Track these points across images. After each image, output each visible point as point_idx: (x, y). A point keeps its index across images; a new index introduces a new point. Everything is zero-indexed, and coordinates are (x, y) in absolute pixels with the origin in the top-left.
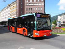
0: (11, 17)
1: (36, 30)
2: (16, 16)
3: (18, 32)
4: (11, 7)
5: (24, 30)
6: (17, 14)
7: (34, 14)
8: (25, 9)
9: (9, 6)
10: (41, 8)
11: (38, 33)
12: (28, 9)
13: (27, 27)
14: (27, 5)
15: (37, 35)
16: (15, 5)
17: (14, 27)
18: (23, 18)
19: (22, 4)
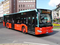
0: (4, 13)
1: (38, 27)
2: (9, 12)
3: (15, 29)
4: (4, 4)
5: (23, 26)
6: (10, 11)
7: (36, 10)
8: (18, 6)
9: (3, 3)
10: (33, 5)
11: (41, 30)
12: (21, 6)
13: (27, 23)
14: (20, 2)
15: (39, 32)
16: (8, 2)
18: (22, 14)
19: (14, 1)
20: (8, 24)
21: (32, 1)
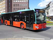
1: (36, 23)
2: (5, 11)
10: (26, 4)
16: (4, 2)
17: (9, 21)
19: (10, 1)
20: (6, 21)
21: (25, 1)
